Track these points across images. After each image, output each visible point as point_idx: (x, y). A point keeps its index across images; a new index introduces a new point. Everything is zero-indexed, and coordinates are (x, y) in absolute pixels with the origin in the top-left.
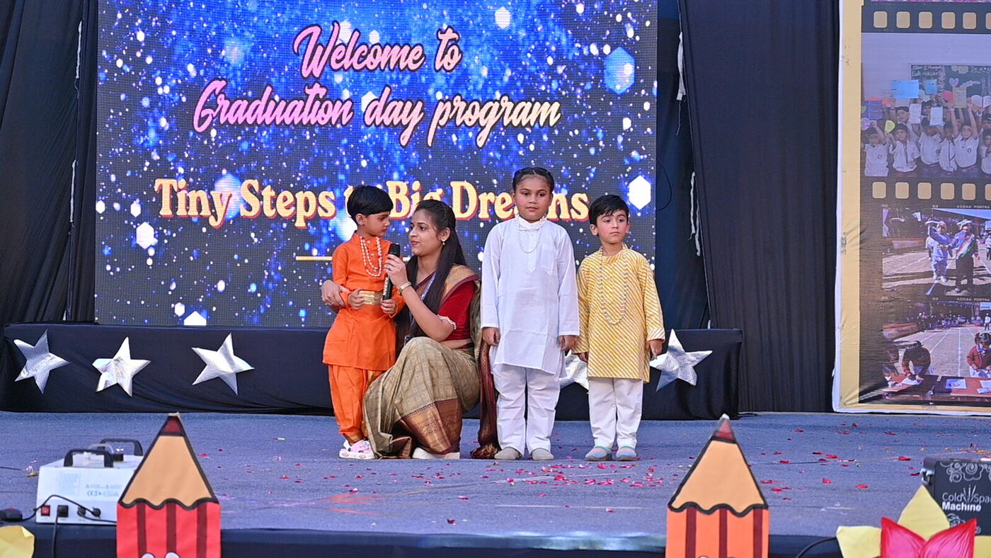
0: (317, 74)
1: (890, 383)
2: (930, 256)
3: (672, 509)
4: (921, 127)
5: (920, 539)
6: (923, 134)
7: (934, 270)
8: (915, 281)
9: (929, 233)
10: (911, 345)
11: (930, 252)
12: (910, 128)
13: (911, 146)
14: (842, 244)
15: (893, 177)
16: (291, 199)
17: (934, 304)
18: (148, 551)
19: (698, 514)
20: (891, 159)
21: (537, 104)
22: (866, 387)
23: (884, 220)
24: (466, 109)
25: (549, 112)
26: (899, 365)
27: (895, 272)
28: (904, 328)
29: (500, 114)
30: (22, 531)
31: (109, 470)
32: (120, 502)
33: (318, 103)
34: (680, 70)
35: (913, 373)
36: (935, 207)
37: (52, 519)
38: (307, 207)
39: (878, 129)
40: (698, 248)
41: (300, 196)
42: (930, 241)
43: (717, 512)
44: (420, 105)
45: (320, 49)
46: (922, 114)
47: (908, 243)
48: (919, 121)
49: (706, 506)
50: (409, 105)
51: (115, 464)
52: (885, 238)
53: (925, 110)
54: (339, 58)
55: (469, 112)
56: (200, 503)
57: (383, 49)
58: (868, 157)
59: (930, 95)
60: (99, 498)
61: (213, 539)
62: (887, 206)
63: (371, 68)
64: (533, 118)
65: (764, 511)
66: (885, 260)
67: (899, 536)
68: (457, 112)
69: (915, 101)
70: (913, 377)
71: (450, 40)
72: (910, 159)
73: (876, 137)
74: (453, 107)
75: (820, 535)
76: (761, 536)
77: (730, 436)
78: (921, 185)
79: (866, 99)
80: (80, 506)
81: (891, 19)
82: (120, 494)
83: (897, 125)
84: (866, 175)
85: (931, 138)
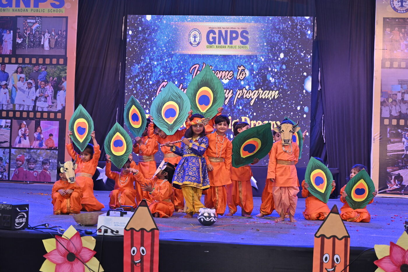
1: (389, 187)
2: (404, 144)
3: (316, 237)
4: (401, 101)
5: (404, 250)
6: (402, 103)
7: (405, 149)
8: (398, 153)
9: (403, 137)
10: (396, 175)
11: (404, 143)
12: (397, 101)
13: (398, 107)
14: (374, 140)
15: (391, 118)
17: (405, 161)
18: (134, 246)
19: (325, 239)
20: (391, 112)
21: (271, 91)
22: (380, 188)
23: (388, 131)
24: (247, 92)
25: (274, 94)
26: (392, 181)
27: (391, 149)
28: (394, 169)
29: (258, 94)
30: (91, 238)
31: (121, 217)
32: (125, 229)
34: (319, 80)
35: (397, 184)
36: (406, 128)
37: (102, 234)
39: (386, 101)
40: (324, 140)
42: (404, 139)
43: (332, 238)
44: (231, 91)
46: (402, 96)
47: (396, 140)
48: (400, 99)
49: (328, 236)
50: (228, 91)
51: (124, 215)
52: (388, 138)
53: (402, 95)
55: (248, 94)
56: (152, 230)
57: (220, 72)
58: (383, 111)
59: (405, 90)
60: (118, 227)
61: (157, 242)
62: (389, 127)
64: (269, 96)
65: (349, 238)
66: (388, 146)
67: (396, 248)
68: (244, 93)
69: (399, 92)
70: (397, 185)
71: (242, 70)
72: (397, 111)
73: (386, 104)
74: (243, 92)
75: (368, 247)
76: (347, 247)
77: (337, 212)
78: (401, 120)
79: (382, 91)
80: (111, 230)
81: (392, 64)
82: (125, 226)
83: (393, 100)
84: (382, 116)
85: (404, 105)
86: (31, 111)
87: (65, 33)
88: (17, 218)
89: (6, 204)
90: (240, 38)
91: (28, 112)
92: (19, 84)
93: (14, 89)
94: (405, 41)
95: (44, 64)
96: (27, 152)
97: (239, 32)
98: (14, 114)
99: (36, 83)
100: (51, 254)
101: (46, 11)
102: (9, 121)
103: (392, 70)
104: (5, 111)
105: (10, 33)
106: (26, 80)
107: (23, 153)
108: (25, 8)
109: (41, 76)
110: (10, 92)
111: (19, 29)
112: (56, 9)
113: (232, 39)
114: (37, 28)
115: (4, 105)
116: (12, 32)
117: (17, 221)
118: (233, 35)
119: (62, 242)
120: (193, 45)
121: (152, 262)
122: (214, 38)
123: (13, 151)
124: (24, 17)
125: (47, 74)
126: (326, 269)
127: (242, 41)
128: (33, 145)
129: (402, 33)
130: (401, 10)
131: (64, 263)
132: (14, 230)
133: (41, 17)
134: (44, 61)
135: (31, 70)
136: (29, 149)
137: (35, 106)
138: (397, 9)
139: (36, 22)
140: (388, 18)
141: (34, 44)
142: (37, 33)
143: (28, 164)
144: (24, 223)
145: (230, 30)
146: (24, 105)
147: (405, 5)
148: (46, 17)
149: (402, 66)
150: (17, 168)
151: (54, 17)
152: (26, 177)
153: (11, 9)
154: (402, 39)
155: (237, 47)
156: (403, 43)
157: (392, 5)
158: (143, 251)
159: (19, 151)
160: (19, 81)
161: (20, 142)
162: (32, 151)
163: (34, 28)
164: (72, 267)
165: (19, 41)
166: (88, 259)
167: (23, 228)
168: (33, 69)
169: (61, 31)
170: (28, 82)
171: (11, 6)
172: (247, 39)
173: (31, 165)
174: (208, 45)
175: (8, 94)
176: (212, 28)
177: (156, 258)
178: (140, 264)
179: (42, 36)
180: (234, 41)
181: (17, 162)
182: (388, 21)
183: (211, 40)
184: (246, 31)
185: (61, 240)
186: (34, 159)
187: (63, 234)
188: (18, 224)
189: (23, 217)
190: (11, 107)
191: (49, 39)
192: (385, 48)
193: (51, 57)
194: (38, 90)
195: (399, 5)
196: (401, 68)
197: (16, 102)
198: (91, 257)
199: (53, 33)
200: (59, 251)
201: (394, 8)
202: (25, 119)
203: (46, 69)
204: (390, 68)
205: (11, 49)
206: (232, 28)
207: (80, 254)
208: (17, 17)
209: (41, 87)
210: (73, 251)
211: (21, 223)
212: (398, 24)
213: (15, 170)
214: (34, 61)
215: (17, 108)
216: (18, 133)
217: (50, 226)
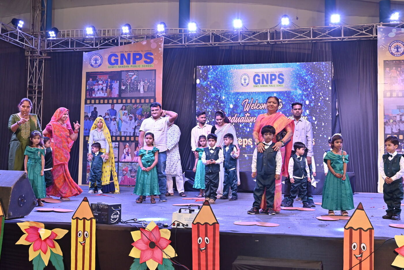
0: (248, 110)
3: (345, 229)
4: (400, 121)
6: (400, 123)
12: (397, 121)
13: (397, 126)
14: (380, 150)
16: (242, 141)
18: (200, 236)
19: (353, 230)
20: (392, 129)
30: (167, 230)
31: (190, 214)
32: (193, 223)
33: (248, 117)
34: (337, 108)
37: (175, 227)
38: (245, 143)
39: (388, 122)
41: (244, 140)
43: (359, 230)
45: (248, 105)
46: (400, 118)
48: (399, 120)
49: (355, 228)
51: (192, 212)
54: (253, 106)
56: (214, 224)
57: (263, 104)
58: (386, 129)
59: (402, 113)
60: (188, 221)
61: (218, 234)
63: (261, 109)
65: (373, 230)
69: (398, 115)
72: (397, 129)
73: (388, 124)
75: (389, 237)
76: (372, 237)
77: (362, 208)
78: (400, 136)
79: (385, 114)
80: (182, 224)
81: (391, 94)
82: (193, 220)
83: (393, 121)
84: (386, 133)
85: (402, 124)
86: (132, 136)
87: (154, 81)
88: (112, 215)
89: (104, 205)
90: (277, 79)
91: (130, 137)
92: (124, 118)
93: (120, 121)
94: (401, 77)
95: (140, 103)
96: (130, 165)
97: (277, 74)
98: (121, 139)
99: (135, 117)
100: (137, 243)
101: (141, 66)
102: (117, 143)
103: (392, 99)
104: (114, 136)
105: (117, 82)
106: (128, 115)
107: (127, 165)
108: (127, 65)
109: (138, 112)
110: (118, 123)
111: (123, 80)
112: (148, 65)
113: (272, 80)
114: (135, 78)
115: (114, 133)
116: (118, 81)
117: (112, 217)
118: (272, 77)
119: (146, 234)
120: (244, 86)
121: (214, 249)
122: (259, 80)
123: (120, 164)
124: (126, 71)
125: (142, 110)
126: (354, 255)
127: (279, 81)
128: (134, 160)
129: (398, 71)
130: (397, 54)
131: (147, 250)
132: (110, 224)
133: (137, 71)
134: (140, 101)
135: (131, 107)
136: (131, 162)
137: (134, 133)
138: (394, 54)
139: (134, 74)
140: (387, 61)
141: (133, 90)
142: (135, 82)
143: (130, 173)
144: (118, 219)
145: (270, 73)
146: (127, 132)
147: (400, 50)
148: (141, 70)
149: (399, 96)
150: (123, 176)
151: (146, 70)
152: (129, 183)
153: (117, 66)
154: (399, 75)
155: (276, 86)
156: (400, 78)
157: (390, 51)
158: (207, 240)
159: (124, 164)
160: (124, 115)
161: (125, 158)
162: (133, 164)
163: (133, 78)
164: (153, 253)
165: (123, 88)
166: (165, 247)
167: (117, 222)
168: (133, 107)
169: (151, 80)
170: (130, 116)
171: (117, 64)
172: (282, 79)
173: (132, 173)
174: (255, 85)
175: (116, 125)
176: (257, 73)
177: (218, 246)
178: (205, 250)
179: (139, 83)
180: (273, 82)
181: (123, 172)
182: (387, 63)
183: (257, 81)
184: (282, 74)
185: (145, 232)
186: (134, 169)
187: (146, 227)
188: (113, 219)
189: (117, 214)
190: (118, 133)
191: (143, 85)
192: (386, 83)
193: (145, 98)
194: (137, 121)
195: (395, 50)
196: (399, 97)
197: (121, 130)
198: (167, 245)
199: (146, 81)
200: (143, 241)
201: (392, 53)
202: (128, 142)
203: (142, 106)
204: (390, 97)
205: (118, 94)
206: (271, 72)
207: (159, 242)
208: (121, 71)
209: (138, 119)
210: (154, 241)
211: (116, 219)
212: (396, 65)
213: (122, 178)
214: (133, 101)
215: (122, 134)
216: (123, 151)
217: (137, 221)
